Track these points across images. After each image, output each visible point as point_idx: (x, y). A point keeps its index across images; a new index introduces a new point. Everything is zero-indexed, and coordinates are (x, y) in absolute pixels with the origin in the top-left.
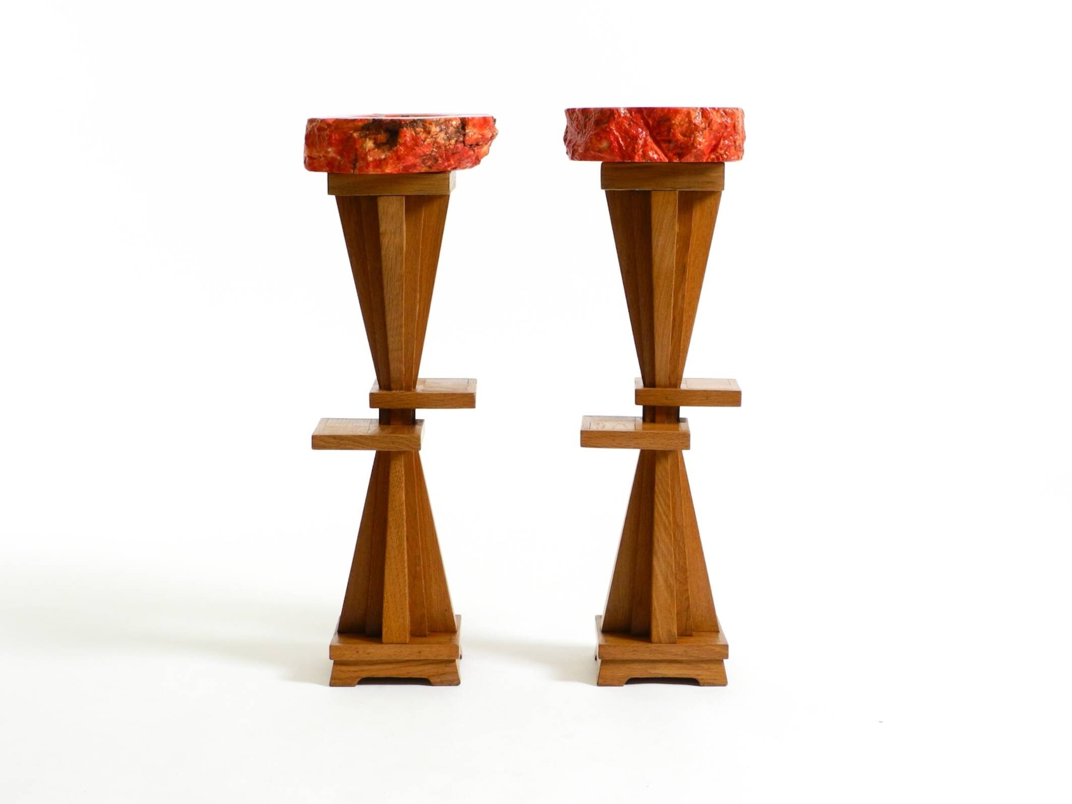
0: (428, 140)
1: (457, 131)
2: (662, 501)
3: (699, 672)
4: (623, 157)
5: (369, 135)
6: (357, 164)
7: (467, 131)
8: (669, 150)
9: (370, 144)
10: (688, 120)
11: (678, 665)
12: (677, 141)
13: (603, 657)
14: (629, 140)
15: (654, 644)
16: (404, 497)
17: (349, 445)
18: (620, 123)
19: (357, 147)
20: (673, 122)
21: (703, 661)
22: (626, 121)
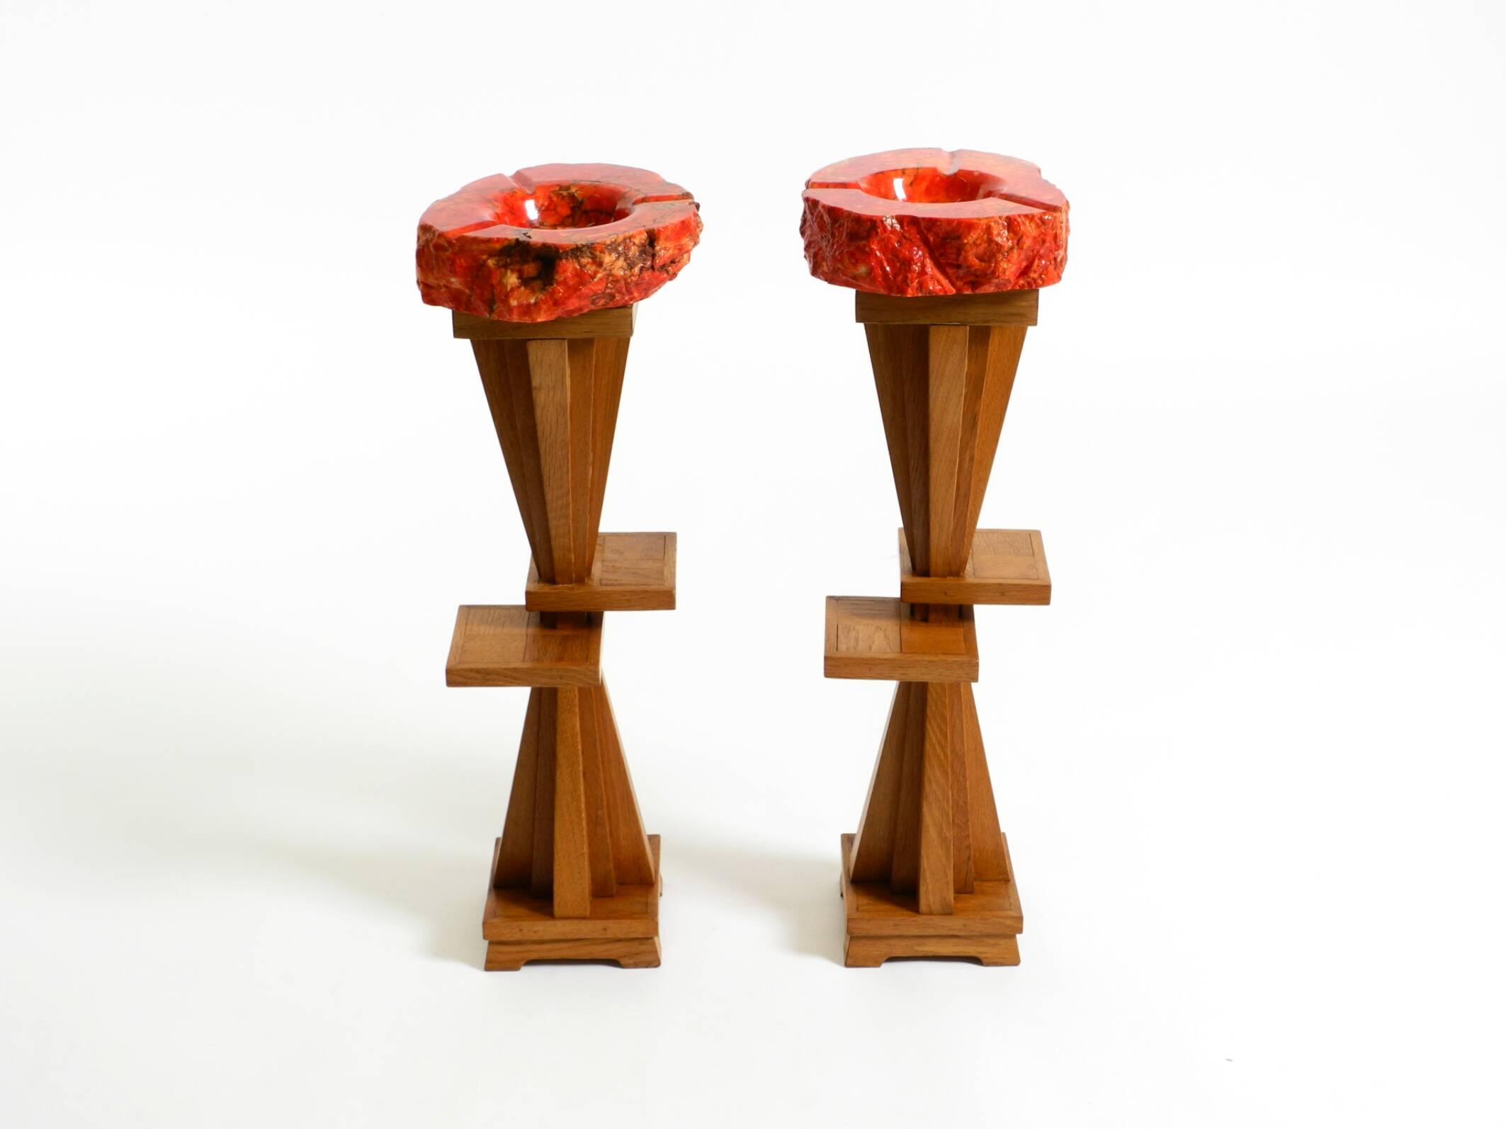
0: (599, 275)
1: (643, 252)
2: (936, 728)
3: (981, 949)
4: (890, 289)
5: (510, 264)
6: (495, 307)
7: (658, 248)
8: (957, 278)
9: (512, 279)
10: (988, 238)
11: (953, 940)
12: (969, 267)
13: (853, 933)
14: (898, 264)
15: (923, 917)
16: (578, 724)
17: (498, 680)
18: (886, 241)
19: (494, 282)
20: (966, 241)
21: (989, 936)
22: (894, 237)
